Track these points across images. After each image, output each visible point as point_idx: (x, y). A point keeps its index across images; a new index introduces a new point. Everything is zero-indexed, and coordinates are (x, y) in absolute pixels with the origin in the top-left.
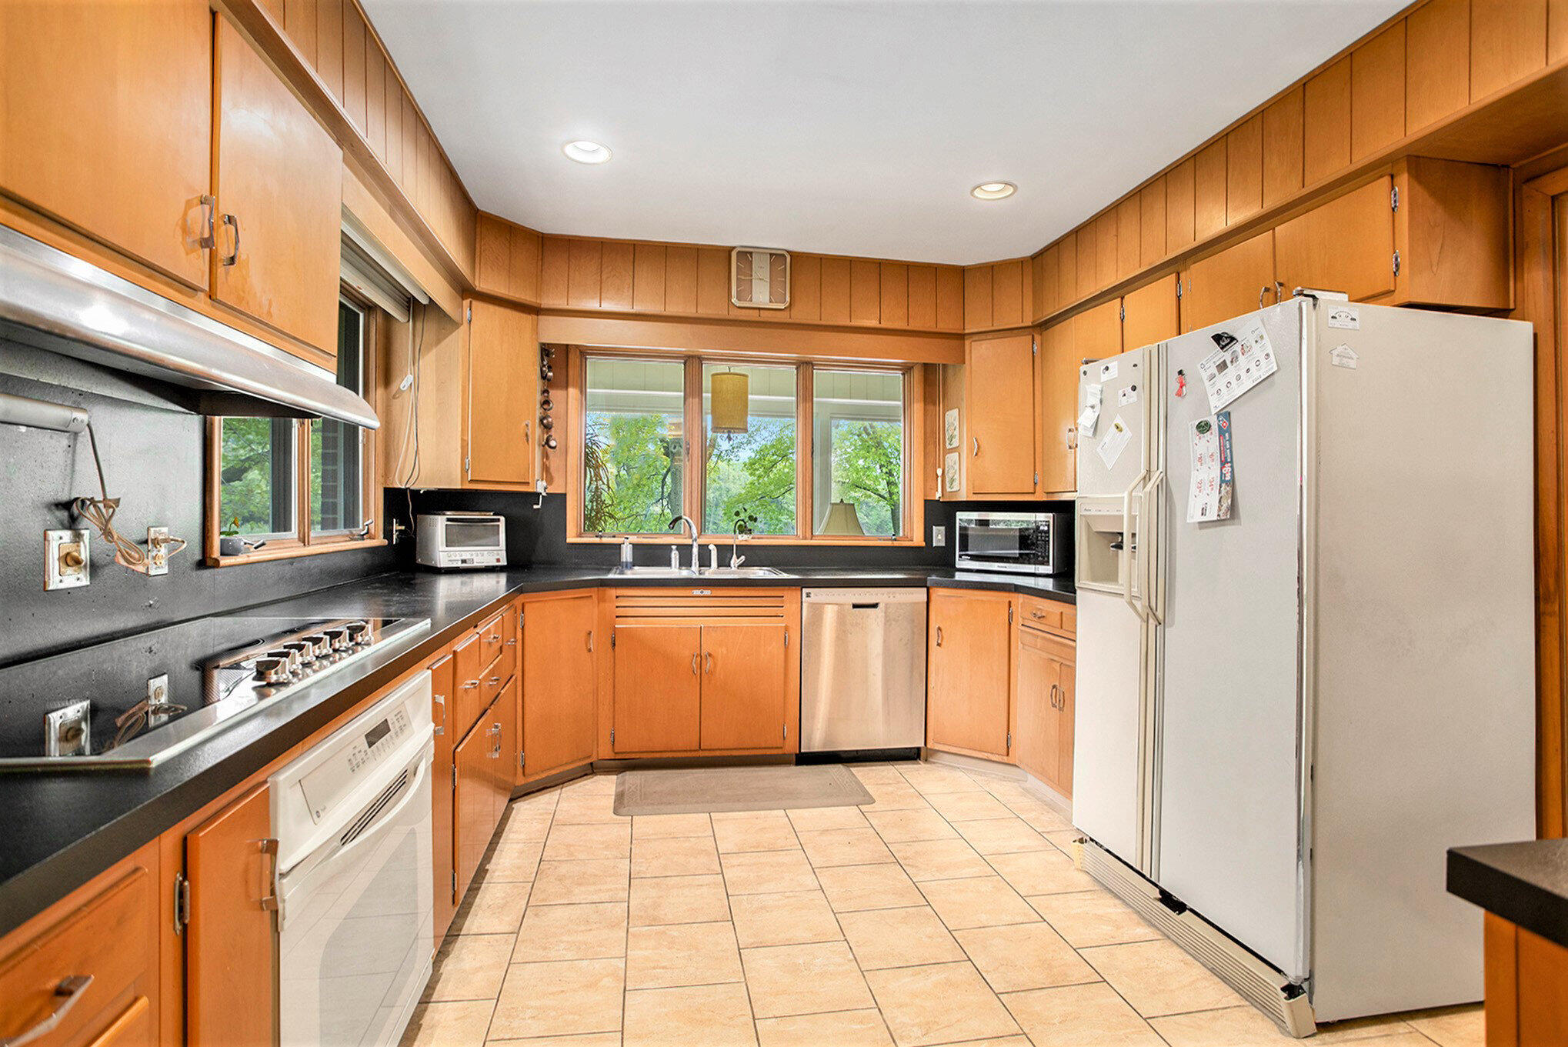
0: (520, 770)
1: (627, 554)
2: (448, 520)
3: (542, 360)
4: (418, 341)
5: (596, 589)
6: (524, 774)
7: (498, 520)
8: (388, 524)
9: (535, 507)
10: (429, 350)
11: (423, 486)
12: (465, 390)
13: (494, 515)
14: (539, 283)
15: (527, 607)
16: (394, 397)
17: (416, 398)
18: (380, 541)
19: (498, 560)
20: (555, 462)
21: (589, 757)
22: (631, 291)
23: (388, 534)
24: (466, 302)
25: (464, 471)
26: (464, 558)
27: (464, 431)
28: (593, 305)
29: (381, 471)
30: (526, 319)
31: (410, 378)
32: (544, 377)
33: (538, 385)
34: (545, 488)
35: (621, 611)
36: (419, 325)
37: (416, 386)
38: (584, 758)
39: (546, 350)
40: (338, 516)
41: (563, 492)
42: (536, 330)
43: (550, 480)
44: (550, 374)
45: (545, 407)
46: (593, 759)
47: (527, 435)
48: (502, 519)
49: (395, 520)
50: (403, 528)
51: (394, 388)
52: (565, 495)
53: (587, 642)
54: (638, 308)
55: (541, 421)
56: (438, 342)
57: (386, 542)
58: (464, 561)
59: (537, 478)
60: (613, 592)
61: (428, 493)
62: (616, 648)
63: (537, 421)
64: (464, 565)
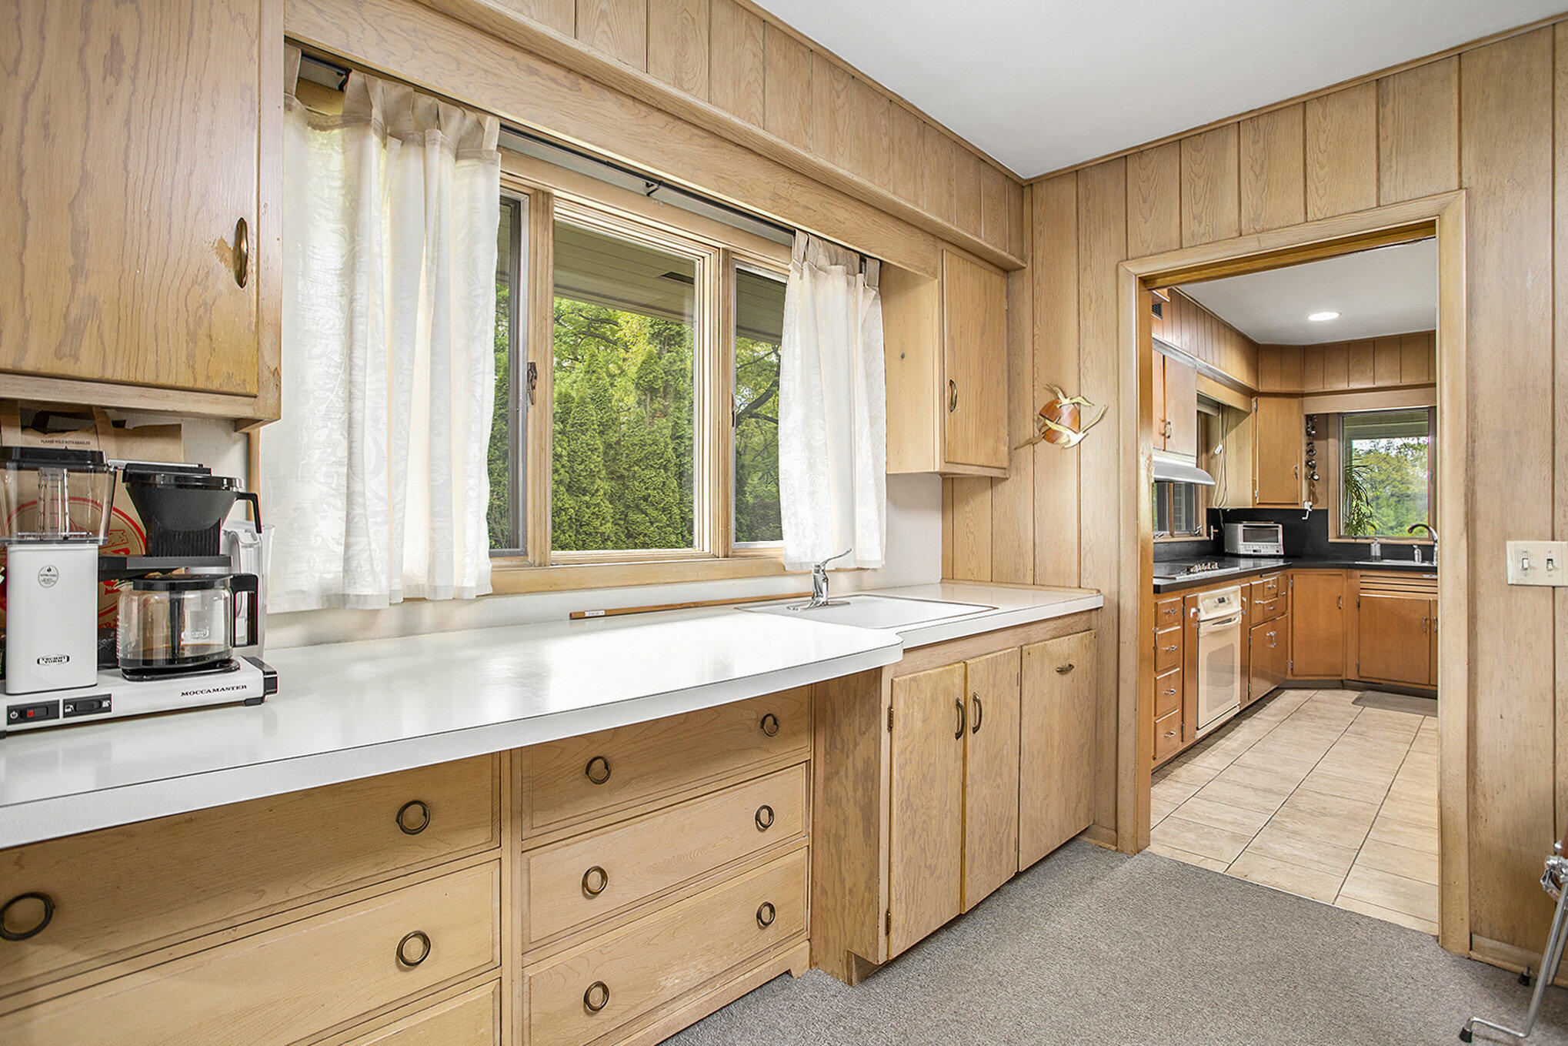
0: (1289, 671)
1: (1376, 551)
2: (1244, 526)
3: (1307, 424)
4: (1225, 425)
5: (1345, 570)
6: (1292, 674)
7: (1278, 527)
8: (1208, 529)
9: (1303, 518)
10: (1231, 430)
11: (1228, 507)
12: (1254, 451)
13: (1275, 523)
14: (1302, 379)
15: (1294, 577)
16: (1212, 458)
17: (1225, 458)
18: (1205, 537)
19: (1278, 551)
20: (1319, 489)
21: (1340, 676)
22: (1372, 373)
23: (1209, 534)
24: (1254, 399)
25: (1254, 499)
26: (1255, 549)
27: (1254, 475)
28: (1344, 386)
29: (1205, 499)
30: (1294, 402)
31: (1220, 447)
32: (1308, 434)
33: (1304, 440)
34: (1311, 507)
35: (1364, 586)
36: (1225, 416)
37: (1225, 450)
38: (1336, 675)
39: (1309, 418)
40: (1182, 524)
41: (1326, 508)
42: (1301, 407)
43: (1315, 501)
44: (1313, 432)
45: (1310, 453)
46: (1343, 678)
47: (1296, 474)
48: (1280, 526)
49: (1212, 527)
50: (1217, 531)
51: (1211, 453)
52: (1327, 510)
53: (1338, 603)
54: (1378, 384)
55: (1307, 463)
56: (1237, 425)
57: (1208, 538)
58: (1254, 551)
59: (1304, 500)
60: (1358, 573)
61: (1232, 510)
62: (1361, 609)
63: (1304, 463)
64: (1255, 553)
